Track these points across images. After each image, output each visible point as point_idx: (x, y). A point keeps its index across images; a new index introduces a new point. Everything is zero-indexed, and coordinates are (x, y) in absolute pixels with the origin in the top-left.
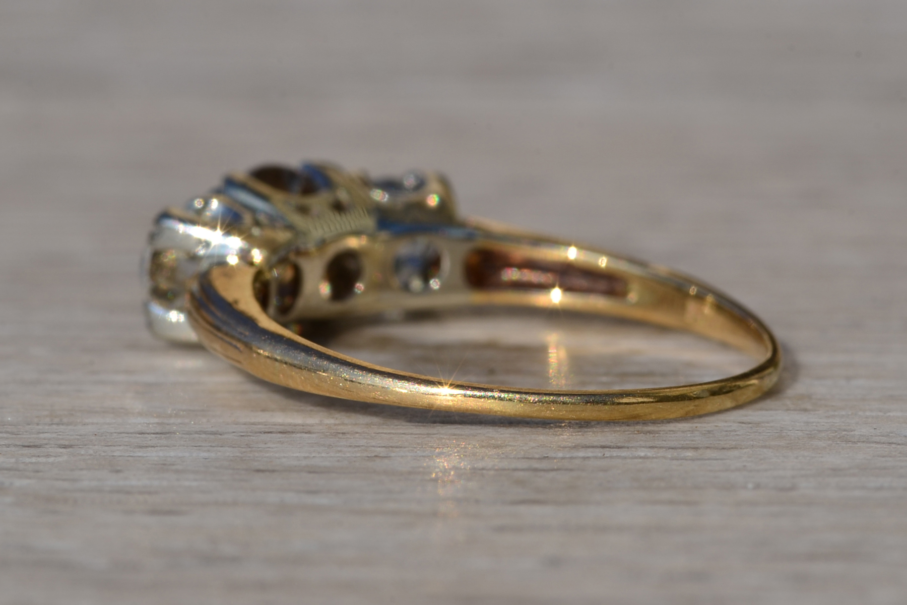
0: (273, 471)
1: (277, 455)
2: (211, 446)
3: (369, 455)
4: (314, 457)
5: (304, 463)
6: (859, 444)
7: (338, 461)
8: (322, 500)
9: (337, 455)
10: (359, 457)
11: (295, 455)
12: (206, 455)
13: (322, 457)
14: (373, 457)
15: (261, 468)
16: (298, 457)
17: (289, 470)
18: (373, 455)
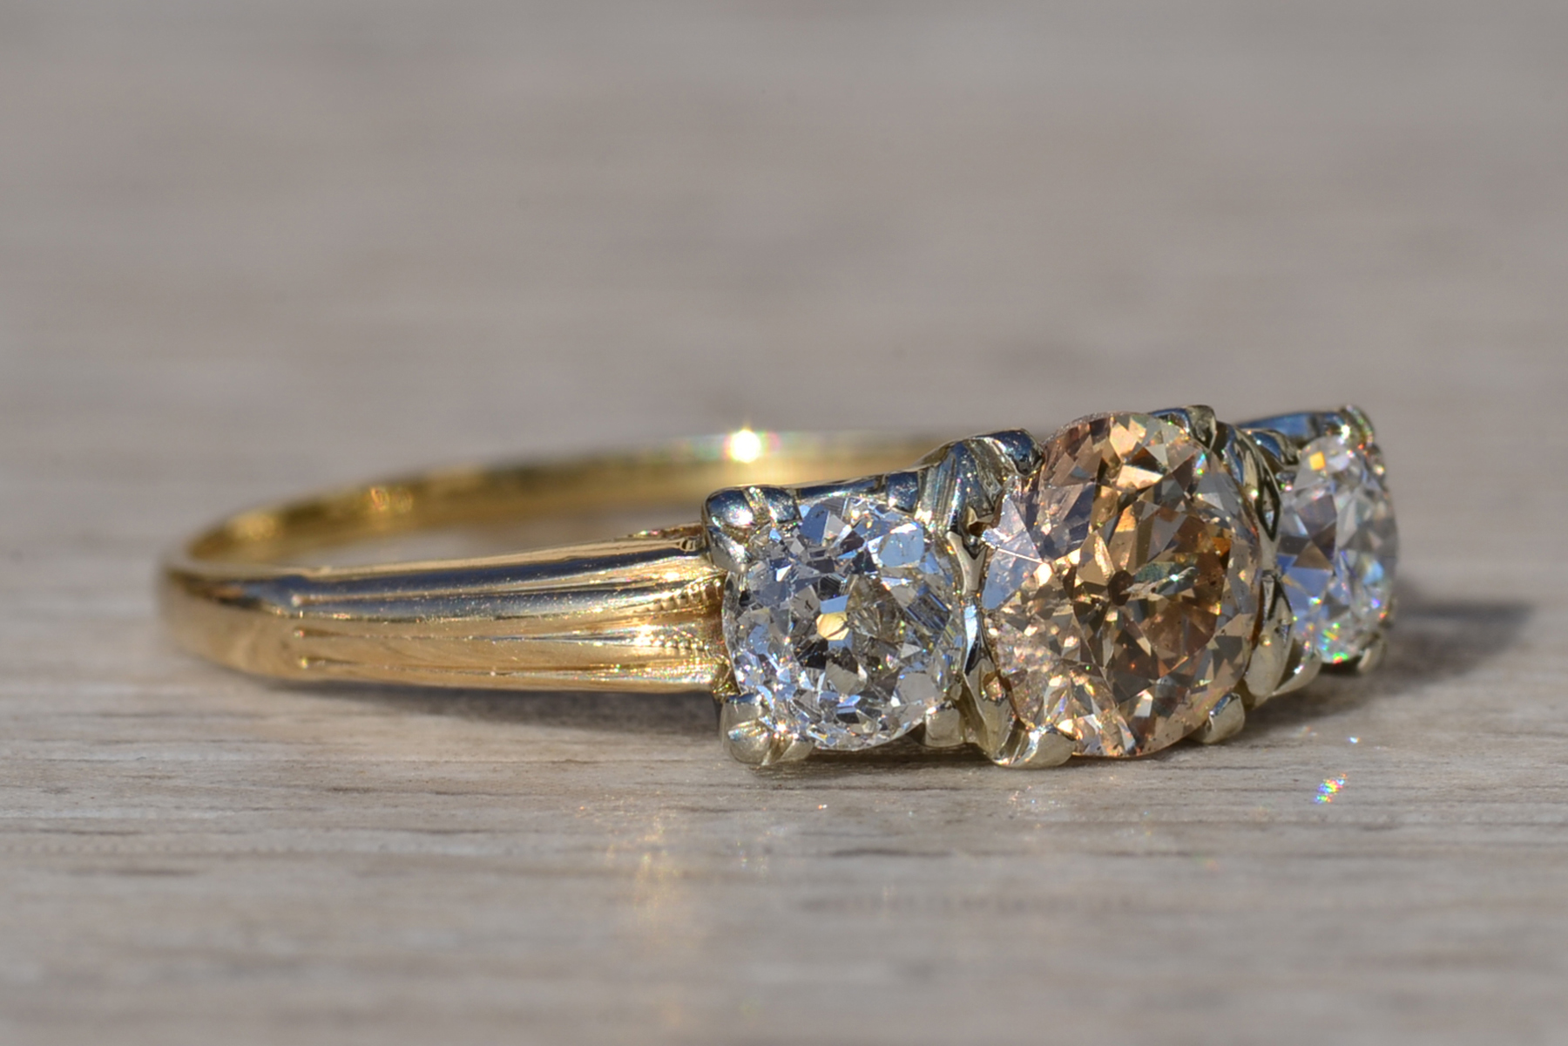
0: (366, 791)
1: (373, 759)
2: (244, 741)
3: (556, 760)
4: (446, 762)
5: (427, 774)
6: (1521, 738)
7: (495, 771)
8: (462, 848)
9: (493, 759)
10: (536, 762)
11: (408, 759)
12: (234, 757)
13: (464, 762)
14: (563, 762)
15: (343, 784)
16: (414, 762)
17: (397, 788)
18: (564, 759)
